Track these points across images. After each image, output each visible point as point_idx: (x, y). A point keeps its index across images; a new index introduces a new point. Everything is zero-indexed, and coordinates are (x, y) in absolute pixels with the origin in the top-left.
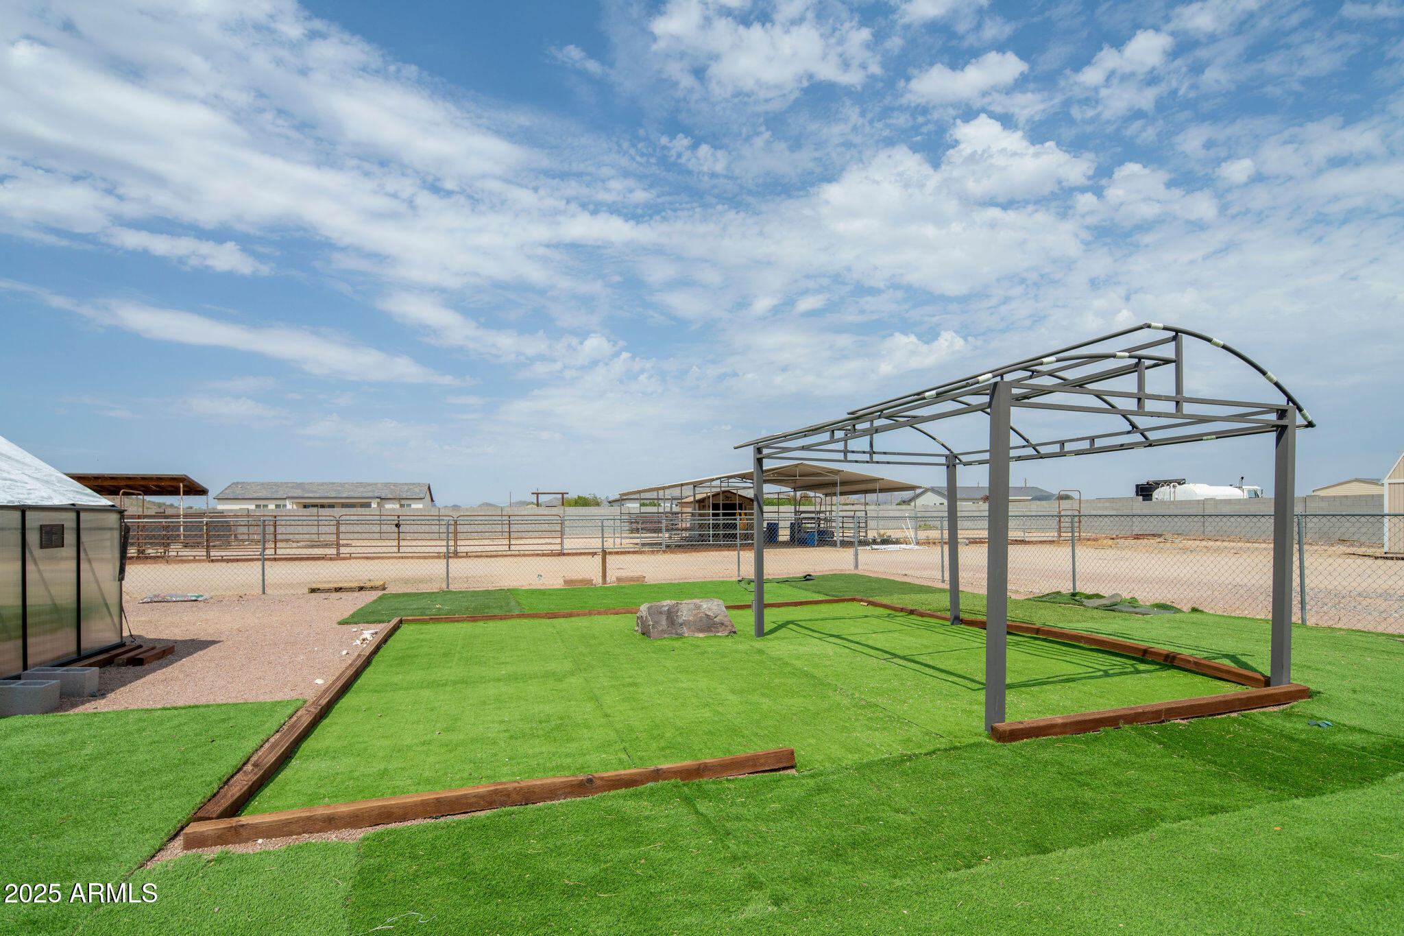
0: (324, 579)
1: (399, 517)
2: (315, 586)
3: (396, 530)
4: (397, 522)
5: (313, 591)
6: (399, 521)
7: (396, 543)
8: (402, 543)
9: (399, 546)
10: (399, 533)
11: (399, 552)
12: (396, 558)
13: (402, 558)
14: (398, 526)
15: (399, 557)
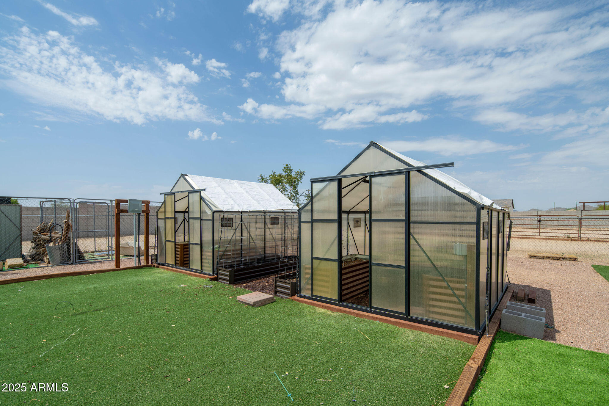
0: (521, 249)
1: (540, 216)
2: (532, 254)
3: (539, 223)
4: (539, 219)
5: (531, 257)
6: (540, 218)
7: (538, 230)
8: (542, 231)
9: (540, 232)
10: (540, 225)
11: (540, 235)
12: (538, 239)
13: (542, 239)
14: (540, 221)
15: (540, 239)
